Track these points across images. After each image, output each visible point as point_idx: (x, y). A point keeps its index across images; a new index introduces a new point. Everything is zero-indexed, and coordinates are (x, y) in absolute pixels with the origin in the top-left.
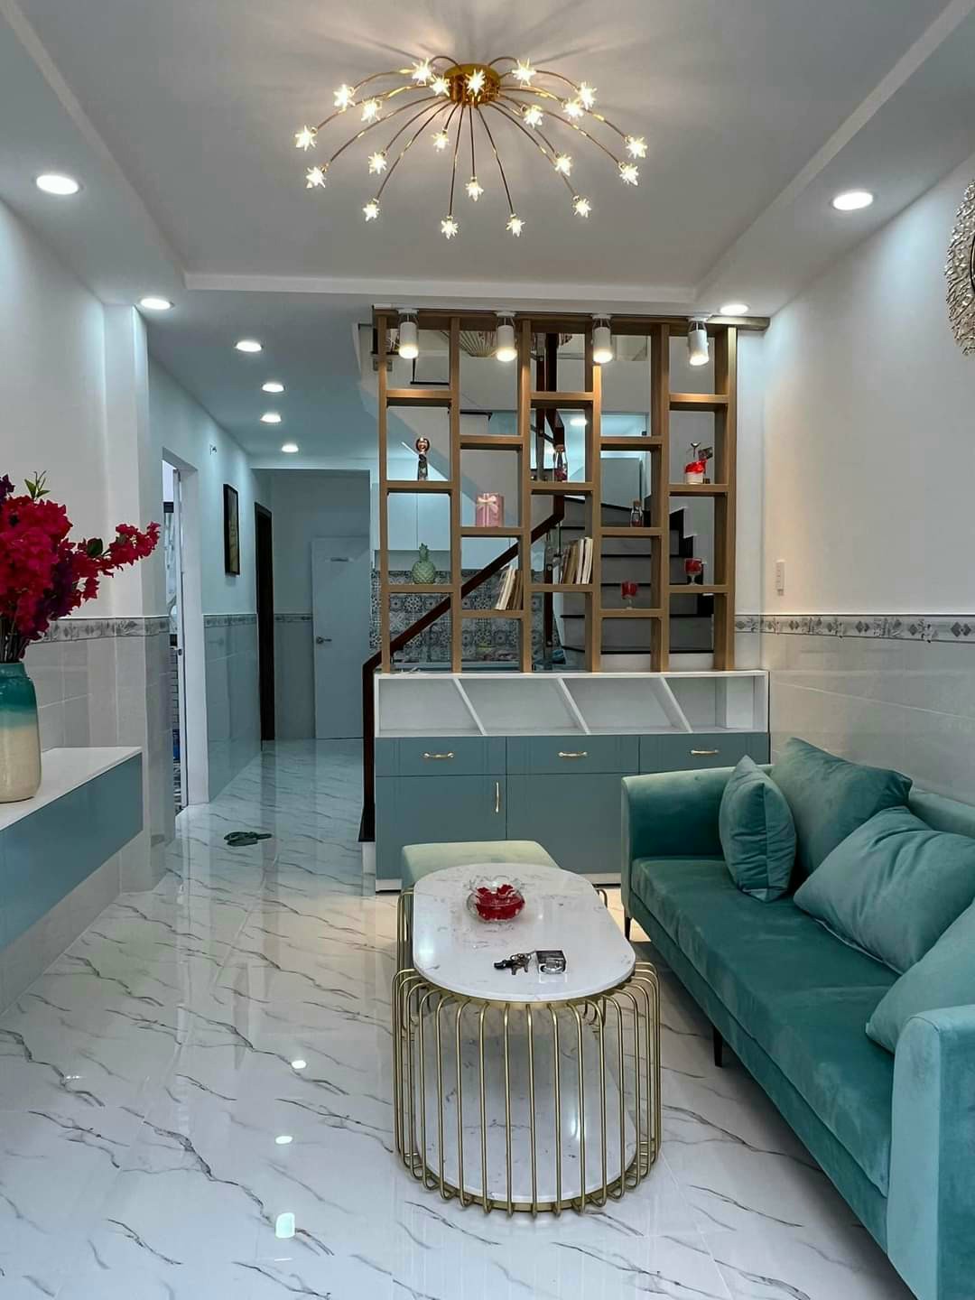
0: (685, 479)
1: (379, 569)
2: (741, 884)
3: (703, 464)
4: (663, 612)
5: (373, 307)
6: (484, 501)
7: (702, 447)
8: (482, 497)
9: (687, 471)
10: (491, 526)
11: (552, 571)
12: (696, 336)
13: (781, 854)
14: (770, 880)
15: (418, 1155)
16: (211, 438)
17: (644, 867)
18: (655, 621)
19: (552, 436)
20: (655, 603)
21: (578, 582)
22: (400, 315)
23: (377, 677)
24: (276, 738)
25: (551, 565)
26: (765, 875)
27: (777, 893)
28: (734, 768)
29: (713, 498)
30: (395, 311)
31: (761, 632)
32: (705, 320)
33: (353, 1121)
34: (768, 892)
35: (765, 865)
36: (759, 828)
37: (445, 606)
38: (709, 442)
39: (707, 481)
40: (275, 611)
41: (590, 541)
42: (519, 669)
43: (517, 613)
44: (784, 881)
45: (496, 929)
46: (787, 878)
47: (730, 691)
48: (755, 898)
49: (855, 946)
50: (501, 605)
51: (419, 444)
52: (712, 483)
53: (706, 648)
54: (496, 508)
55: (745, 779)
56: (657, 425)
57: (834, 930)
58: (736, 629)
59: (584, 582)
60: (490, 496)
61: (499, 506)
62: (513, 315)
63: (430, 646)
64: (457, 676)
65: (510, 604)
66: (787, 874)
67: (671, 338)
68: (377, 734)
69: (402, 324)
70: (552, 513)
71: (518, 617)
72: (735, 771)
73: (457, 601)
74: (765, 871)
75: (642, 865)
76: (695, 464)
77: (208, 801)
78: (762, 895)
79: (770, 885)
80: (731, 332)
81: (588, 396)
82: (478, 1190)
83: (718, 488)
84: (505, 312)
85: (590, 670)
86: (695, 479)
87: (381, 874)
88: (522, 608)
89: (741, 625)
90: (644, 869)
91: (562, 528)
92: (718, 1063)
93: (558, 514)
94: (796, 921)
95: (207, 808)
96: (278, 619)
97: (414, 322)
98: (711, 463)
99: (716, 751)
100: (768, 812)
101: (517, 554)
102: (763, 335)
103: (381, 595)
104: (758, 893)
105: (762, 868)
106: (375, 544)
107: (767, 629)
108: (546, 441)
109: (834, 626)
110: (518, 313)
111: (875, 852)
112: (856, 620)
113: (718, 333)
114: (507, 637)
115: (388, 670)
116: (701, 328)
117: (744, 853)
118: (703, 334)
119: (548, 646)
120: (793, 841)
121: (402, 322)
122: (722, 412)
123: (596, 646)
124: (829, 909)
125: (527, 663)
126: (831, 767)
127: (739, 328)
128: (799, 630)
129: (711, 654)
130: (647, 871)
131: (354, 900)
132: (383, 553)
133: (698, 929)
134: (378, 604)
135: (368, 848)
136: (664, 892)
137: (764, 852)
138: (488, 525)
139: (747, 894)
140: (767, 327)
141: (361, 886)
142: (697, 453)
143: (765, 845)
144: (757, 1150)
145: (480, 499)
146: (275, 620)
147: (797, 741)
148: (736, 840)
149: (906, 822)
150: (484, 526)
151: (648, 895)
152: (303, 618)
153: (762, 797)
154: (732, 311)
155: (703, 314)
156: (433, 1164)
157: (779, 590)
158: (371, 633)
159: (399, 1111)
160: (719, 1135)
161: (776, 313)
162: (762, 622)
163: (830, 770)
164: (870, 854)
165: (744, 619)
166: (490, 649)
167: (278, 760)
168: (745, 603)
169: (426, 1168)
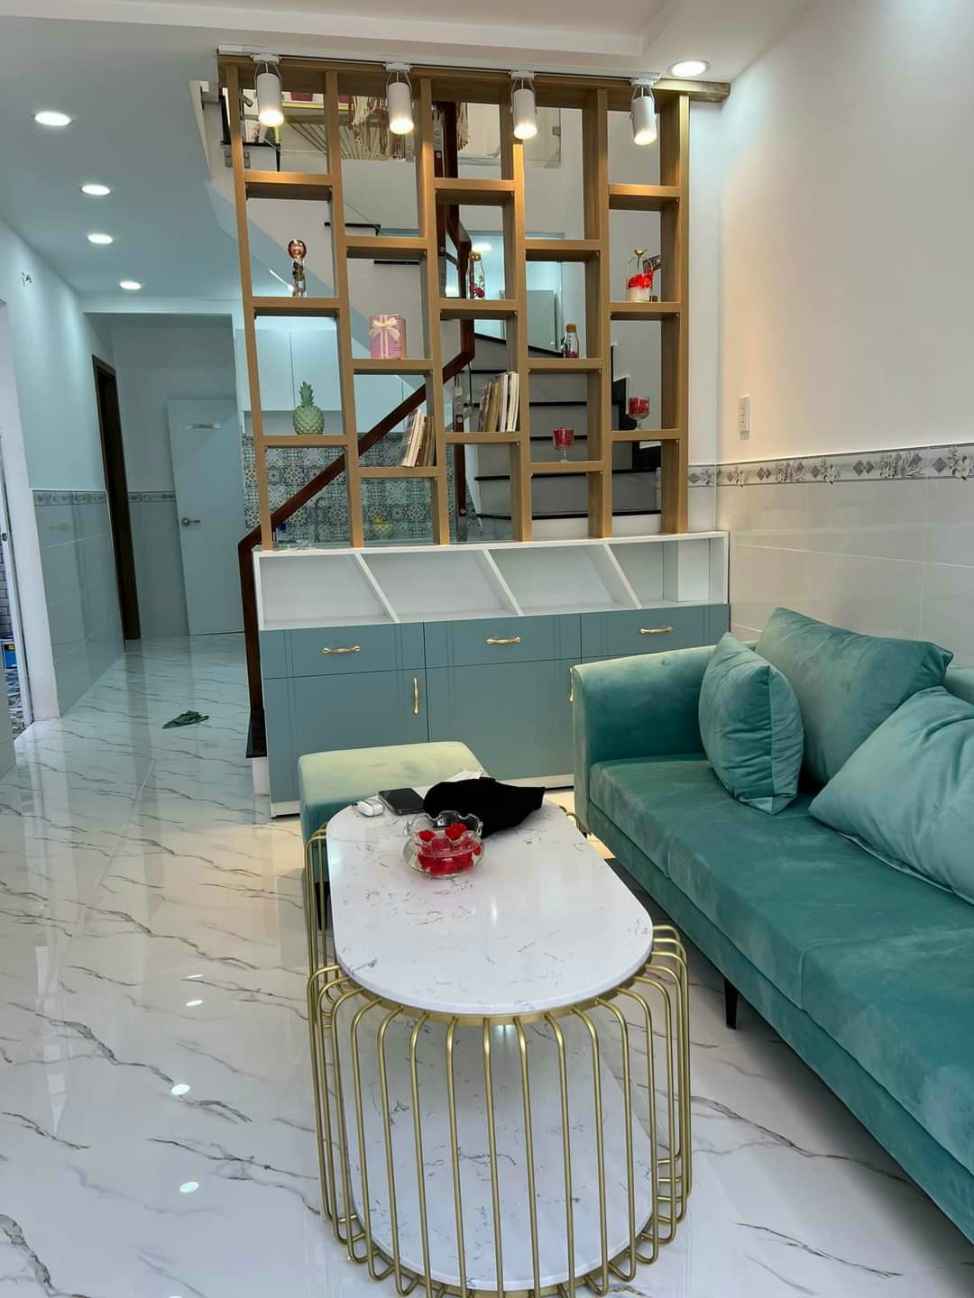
0: (628, 296)
1: (251, 434)
2: (737, 792)
3: (650, 277)
4: (604, 465)
5: (218, 50)
6: (381, 324)
7: (648, 256)
8: (378, 319)
9: (630, 286)
10: (392, 357)
11: (462, 423)
12: (642, 108)
13: (788, 753)
14: (776, 786)
15: (357, 1219)
16: (22, 264)
17: (607, 774)
18: (594, 477)
19: (456, 256)
20: (594, 455)
21: (502, 429)
22: (256, 64)
23: (257, 555)
24: (142, 636)
25: (462, 416)
26: (768, 781)
27: (784, 802)
28: (715, 646)
29: (659, 323)
30: (248, 57)
31: (718, 485)
32: (651, 84)
33: (258, 1165)
34: (774, 800)
35: (770, 768)
36: (761, 724)
37: (338, 467)
38: (654, 249)
39: (654, 299)
40: (129, 490)
41: (515, 377)
42: (437, 541)
43: (428, 470)
44: (792, 786)
45: (448, 888)
46: (795, 783)
47: (682, 554)
48: (758, 809)
49: (907, 871)
50: (410, 461)
51: (293, 248)
52: (659, 301)
53: (652, 509)
54: (396, 335)
55: (732, 662)
56: (593, 225)
57: (873, 849)
58: (690, 484)
59: (509, 429)
60: (388, 318)
61: (400, 332)
62: (408, 68)
63: (317, 524)
64: (358, 551)
65: (420, 459)
66: (794, 779)
67: (609, 112)
68: (261, 627)
69: (258, 77)
70: (460, 352)
71: (431, 476)
72: (716, 651)
73: (354, 458)
74: (769, 776)
75: (605, 772)
76: (639, 277)
77: (58, 715)
78: (767, 805)
79: (776, 792)
80: (684, 102)
81: (507, 185)
82: (453, 1277)
83: (667, 307)
84: (398, 64)
85: (520, 540)
86: (640, 296)
87: (277, 795)
88: (435, 464)
89: (695, 478)
90: (609, 777)
91: (473, 372)
92: (731, 1023)
93: (466, 355)
94: (819, 838)
95: (57, 725)
96: (134, 498)
97: (276, 74)
98: (657, 274)
99: (669, 629)
100: (774, 702)
101: (425, 399)
102: (720, 108)
103: (255, 466)
104: (761, 802)
105: (766, 772)
106: (245, 403)
107: (726, 482)
108: (448, 261)
109: (820, 470)
110: (415, 67)
111: (927, 750)
112: (855, 459)
113: (667, 104)
114: (405, 512)
115: (272, 546)
116: (647, 94)
117: (741, 754)
118: (649, 102)
119: (461, 515)
120: (801, 738)
121: (258, 74)
122: (670, 209)
123: (526, 513)
124: (867, 824)
125: (445, 531)
126: (842, 642)
127: (694, 97)
128: (772, 479)
129: (659, 515)
130: (613, 780)
131: (246, 830)
132: (256, 414)
133: (700, 858)
134: (252, 476)
135: (259, 765)
136: (641, 807)
137: (768, 753)
138: (387, 357)
139: (746, 804)
140: (726, 96)
141: (254, 812)
142: (641, 264)
143: (770, 744)
144: (812, 1155)
145: (376, 323)
146: (130, 500)
147: (783, 612)
148: (729, 738)
149: (956, 707)
150: (382, 358)
151: (617, 811)
152: (164, 497)
153: (766, 684)
154: (687, 72)
155: (647, 75)
156: (382, 1237)
157: (742, 433)
158: (247, 510)
159: (324, 1142)
160: (757, 1135)
161: (739, 76)
162: (719, 473)
163: (840, 647)
164: (923, 752)
165: (698, 471)
166: (387, 526)
167: (146, 662)
168: (700, 452)
169: (372, 1241)
